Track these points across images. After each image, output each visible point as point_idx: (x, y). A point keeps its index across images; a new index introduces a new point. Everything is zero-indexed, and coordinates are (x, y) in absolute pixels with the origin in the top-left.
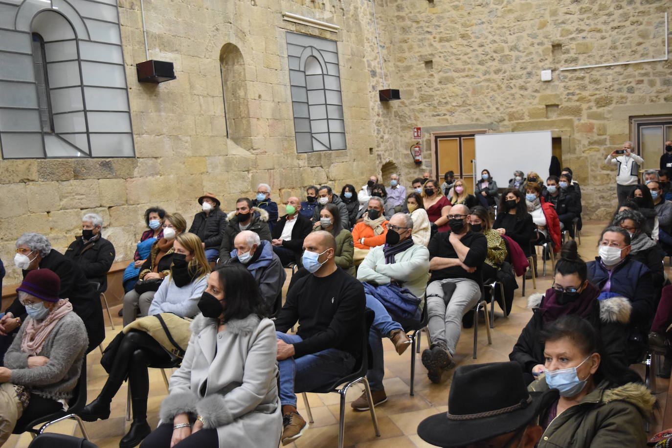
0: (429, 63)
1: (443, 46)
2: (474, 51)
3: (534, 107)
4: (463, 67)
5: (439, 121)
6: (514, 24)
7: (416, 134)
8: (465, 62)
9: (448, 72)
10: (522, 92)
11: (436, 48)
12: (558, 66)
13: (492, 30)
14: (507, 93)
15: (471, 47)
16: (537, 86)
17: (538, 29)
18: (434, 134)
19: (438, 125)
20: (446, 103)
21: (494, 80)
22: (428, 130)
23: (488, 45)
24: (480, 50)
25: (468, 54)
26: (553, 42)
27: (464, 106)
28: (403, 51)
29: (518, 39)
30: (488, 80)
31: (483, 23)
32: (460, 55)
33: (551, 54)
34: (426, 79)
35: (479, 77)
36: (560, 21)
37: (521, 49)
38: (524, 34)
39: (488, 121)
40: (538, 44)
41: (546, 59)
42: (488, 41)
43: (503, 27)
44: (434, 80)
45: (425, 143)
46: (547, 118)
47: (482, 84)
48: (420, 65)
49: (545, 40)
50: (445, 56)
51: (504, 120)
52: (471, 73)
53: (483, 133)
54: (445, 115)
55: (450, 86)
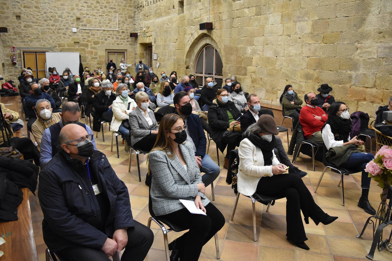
0: (18, 17)
1: (26, 10)
2: (42, 15)
3: (69, 42)
4: (36, 21)
5: (25, 45)
6: (60, 6)
7: (12, 50)
8: (37, 19)
9: (28, 22)
10: (64, 36)
11: (22, 10)
12: (79, 27)
13: (50, 7)
14: (57, 35)
15: (40, 13)
16: (71, 34)
17: (71, 10)
18: (22, 50)
19: (24, 46)
20: (28, 37)
21: (51, 29)
22: (19, 48)
23: (48, 13)
24: (45, 15)
25: (39, 16)
26: (77, 17)
27: (38, 39)
28: (4, 9)
29: (62, 13)
30: (49, 29)
31: (46, 3)
32: (35, 15)
33: (76, 22)
34: (17, 24)
35: (44, 27)
36: (79, 9)
37: (63, 17)
38: (65, 11)
39: (49, 46)
40: (71, 17)
41: (74, 23)
42: (48, 12)
43: (55, 7)
44: (22, 25)
45: (17, 55)
46: (75, 47)
47: (46, 30)
48: (13, 17)
49: (74, 16)
50: (27, 15)
51: (56, 47)
52: (40, 24)
53: (48, 51)
54: (27, 42)
55: (30, 29)
